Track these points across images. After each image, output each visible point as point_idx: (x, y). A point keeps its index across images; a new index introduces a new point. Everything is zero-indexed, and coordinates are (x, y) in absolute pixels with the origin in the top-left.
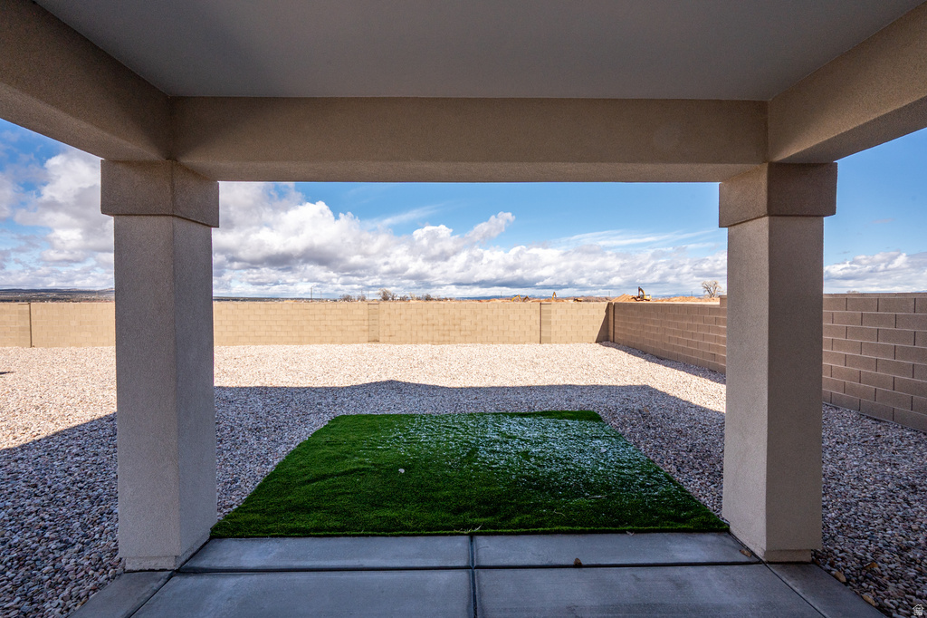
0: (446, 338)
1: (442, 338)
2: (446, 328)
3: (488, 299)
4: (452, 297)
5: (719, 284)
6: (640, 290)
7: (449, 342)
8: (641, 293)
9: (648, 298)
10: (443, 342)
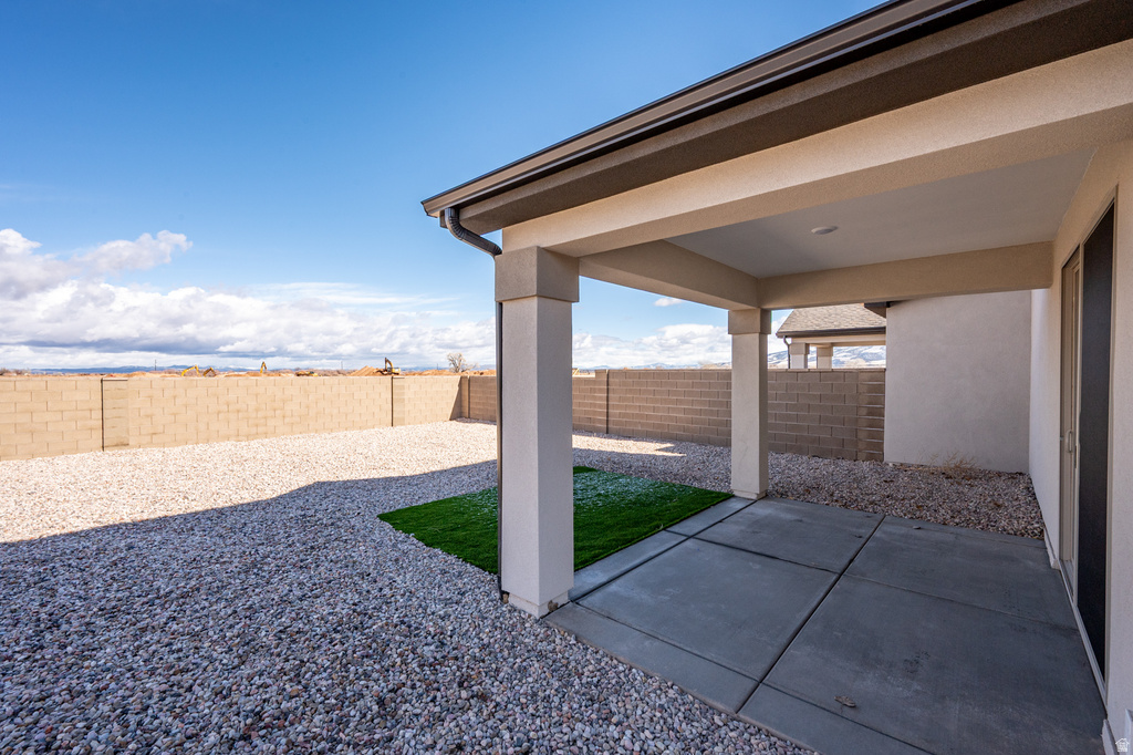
0: (261, 429)
1: (254, 430)
2: (260, 414)
3: (129, 371)
4: (19, 368)
5: (464, 357)
6: (387, 361)
7: (266, 435)
8: (388, 365)
9: (396, 371)
10: (256, 436)
